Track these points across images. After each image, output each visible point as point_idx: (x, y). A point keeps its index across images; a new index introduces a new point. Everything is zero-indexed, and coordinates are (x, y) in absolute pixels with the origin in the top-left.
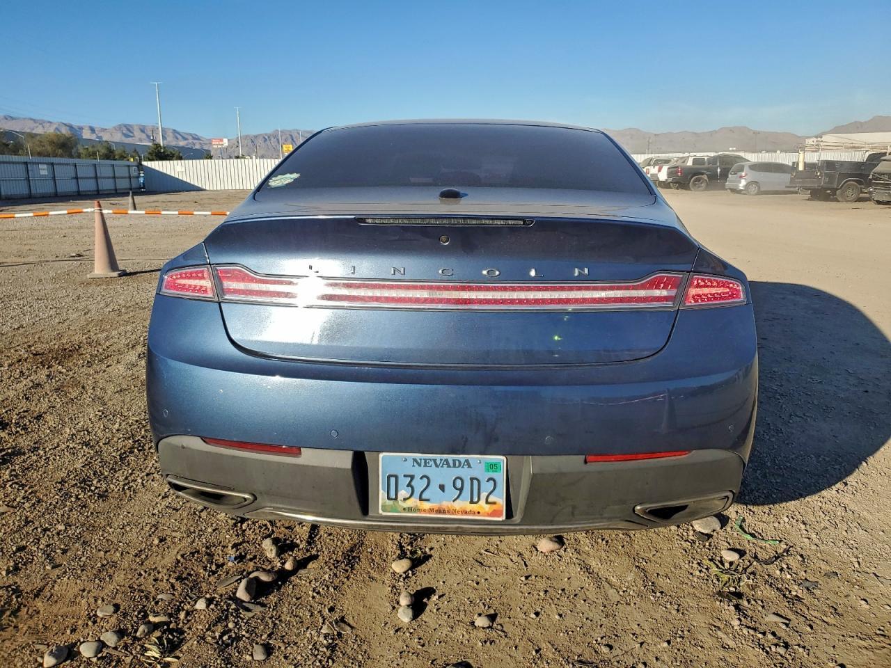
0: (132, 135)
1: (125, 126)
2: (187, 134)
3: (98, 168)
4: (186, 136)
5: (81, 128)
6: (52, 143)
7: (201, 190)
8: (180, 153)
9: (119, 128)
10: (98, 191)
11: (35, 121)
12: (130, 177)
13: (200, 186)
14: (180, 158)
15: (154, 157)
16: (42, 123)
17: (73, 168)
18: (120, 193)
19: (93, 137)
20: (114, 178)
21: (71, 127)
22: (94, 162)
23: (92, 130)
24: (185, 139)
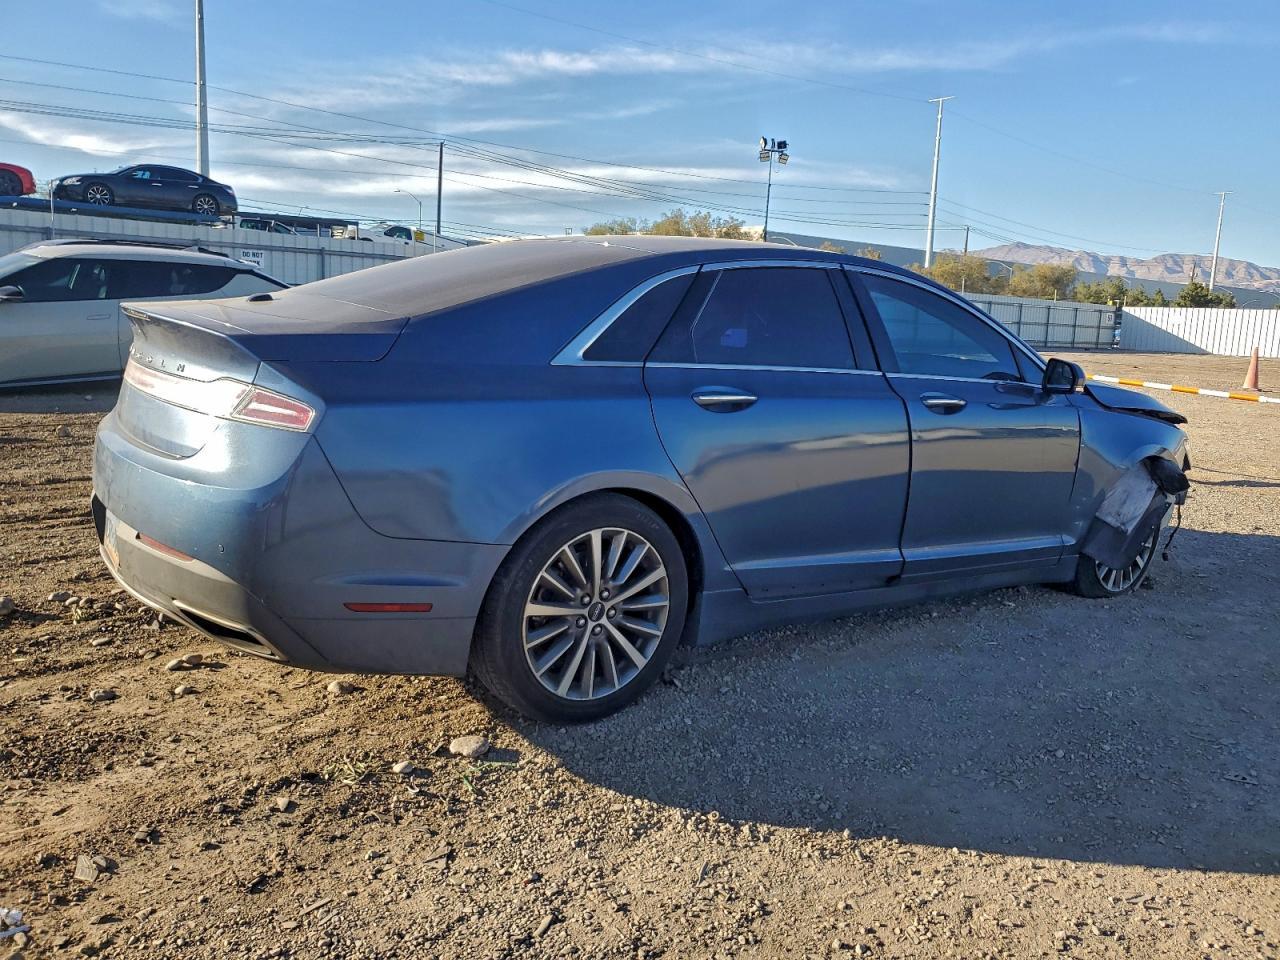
0: (1179, 269)
1: (1171, 256)
2: (1270, 270)
3: (1052, 311)
4: (1268, 274)
5: (1108, 260)
6: (1044, 278)
7: (1204, 353)
8: (1233, 298)
9: (1162, 259)
10: (1073, 343)
11: (1051, 250)
12: (1099, 327)
13: (1203, 347)
14: (1232, 306)
15: (1188, 303)
16: (1059, 253)
17: (1017, 309)
18: (1102, 349)
19: (1123, 272)
20: (1074, 326)
21: (1095, 259)
22: (1049, 303)
23: (1123, 262)
24: (1264, 277)
